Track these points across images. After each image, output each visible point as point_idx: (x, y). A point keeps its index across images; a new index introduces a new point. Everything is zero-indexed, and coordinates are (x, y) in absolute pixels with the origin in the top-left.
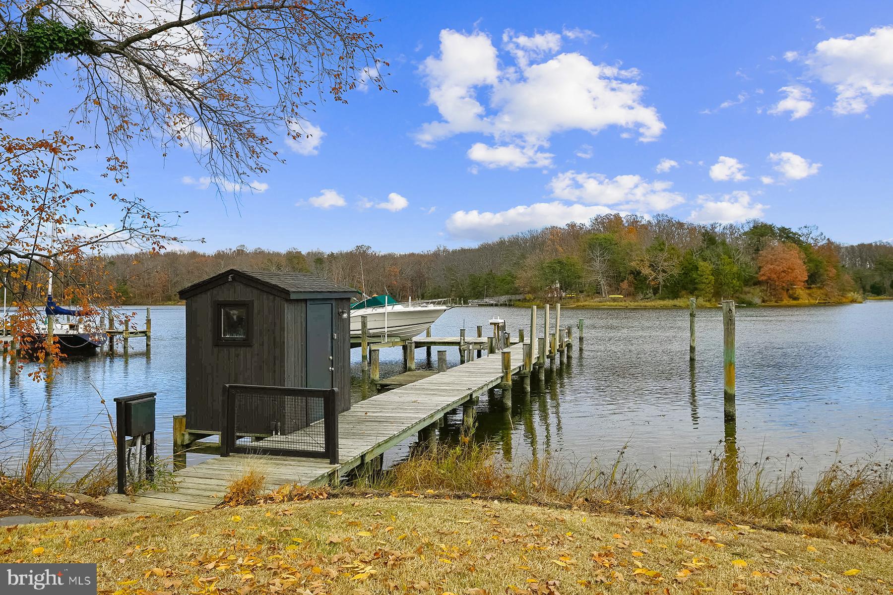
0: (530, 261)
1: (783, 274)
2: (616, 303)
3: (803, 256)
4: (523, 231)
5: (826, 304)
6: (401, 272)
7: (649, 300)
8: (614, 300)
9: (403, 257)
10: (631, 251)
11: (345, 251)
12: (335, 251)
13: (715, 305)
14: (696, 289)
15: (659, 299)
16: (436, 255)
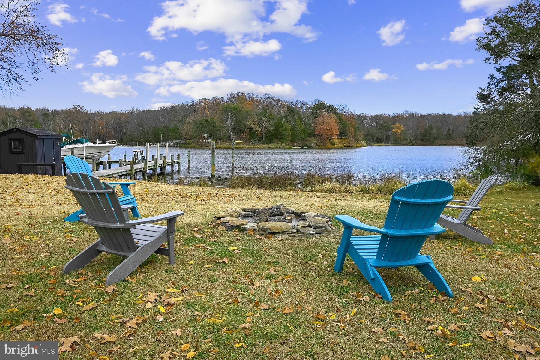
0: (189, 119)
1: (327, 131)
2: (238, 146)
3: (338, 121)
4: (187, 101)
5: (348, 147)
6: (107, 124)
7: (257, 144)
8: (238, 144)
9: (107, 114)
10: (248, 115)
11: (65, 109)
12: (58, 109)
13: (292, 147)
14: (282, 138)
15: (262, 144)
16: (131, 113)
